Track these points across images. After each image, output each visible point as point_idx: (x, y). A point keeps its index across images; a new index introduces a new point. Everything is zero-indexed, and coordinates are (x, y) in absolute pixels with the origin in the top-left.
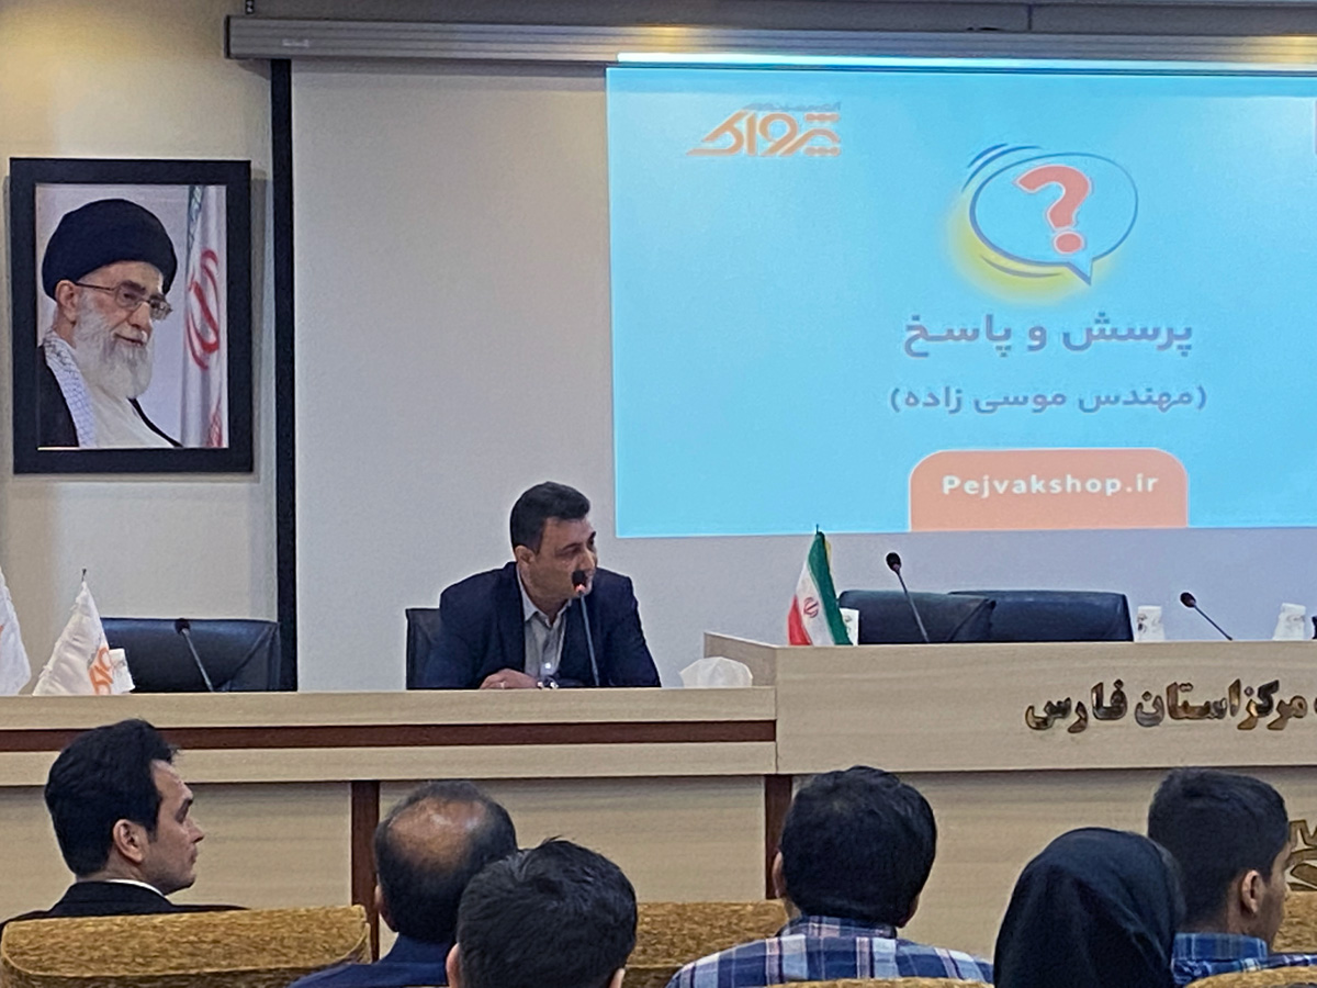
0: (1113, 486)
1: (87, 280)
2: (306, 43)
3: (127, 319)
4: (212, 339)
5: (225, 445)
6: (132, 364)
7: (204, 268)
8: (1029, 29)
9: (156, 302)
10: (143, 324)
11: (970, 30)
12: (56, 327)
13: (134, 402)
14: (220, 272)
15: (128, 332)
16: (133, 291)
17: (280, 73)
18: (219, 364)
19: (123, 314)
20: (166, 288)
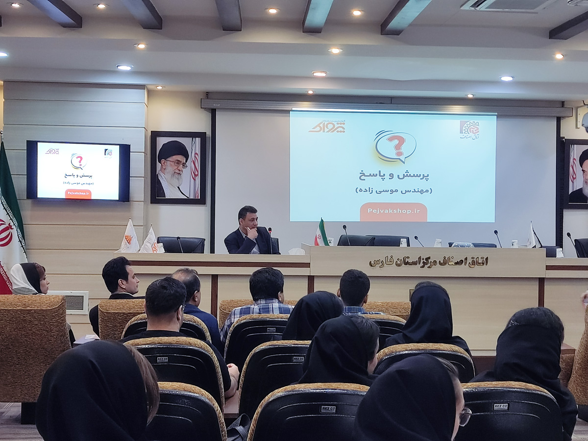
0: (409, 211)
1: (168, 159)
2: (219, 105)
3: (177, 168)
4: (197, 173)
5: (199, 198)
6: (178, 179)
7: (195, 156)
8: (391, 103)
9: (184, 165)
10: (181, 170)
11: (377, 103)
12: (161, 170)
13: (179, 188)
14: (199, 158)
15: (177, 171)
16: (178, 162)
17: (213, 112)
18: (198, 179)
19: (176, 167)
20: (186, 162)
